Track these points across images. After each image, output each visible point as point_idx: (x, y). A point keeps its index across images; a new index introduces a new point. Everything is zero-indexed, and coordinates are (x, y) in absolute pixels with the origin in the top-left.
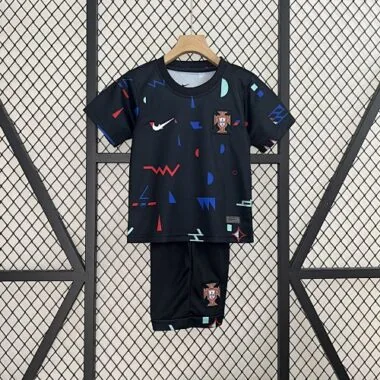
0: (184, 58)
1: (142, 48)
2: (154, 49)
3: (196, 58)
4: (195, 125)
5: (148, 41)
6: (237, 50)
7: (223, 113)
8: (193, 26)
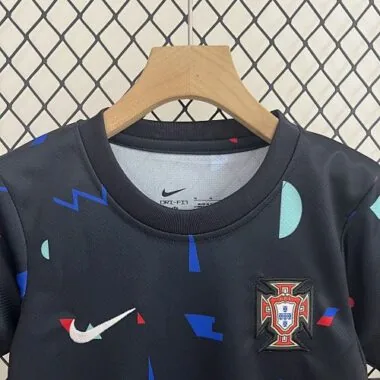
0: (168, 113)
1: (45, 83)
2: (80, 84)
3: (202, 112)
4: (201, 325)
5: (62, 61)
6: (320, 88)
7: (285, 288)
8: (194, 16)
